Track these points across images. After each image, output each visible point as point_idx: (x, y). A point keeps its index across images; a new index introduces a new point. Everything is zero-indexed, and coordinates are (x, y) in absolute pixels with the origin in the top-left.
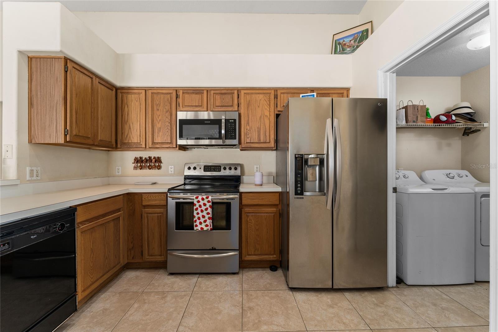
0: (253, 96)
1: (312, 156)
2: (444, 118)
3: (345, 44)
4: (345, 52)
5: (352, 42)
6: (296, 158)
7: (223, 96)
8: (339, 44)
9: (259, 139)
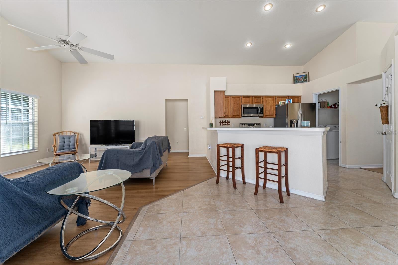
0: (268, 99)
1: (294, 120)
2: (333, 107)
3: (299, 79)
4: (299, 82)
5: (301, 78)
6: (290, 121)
7: (258, 99)
8: (296, 78)
9: (270, 114)
